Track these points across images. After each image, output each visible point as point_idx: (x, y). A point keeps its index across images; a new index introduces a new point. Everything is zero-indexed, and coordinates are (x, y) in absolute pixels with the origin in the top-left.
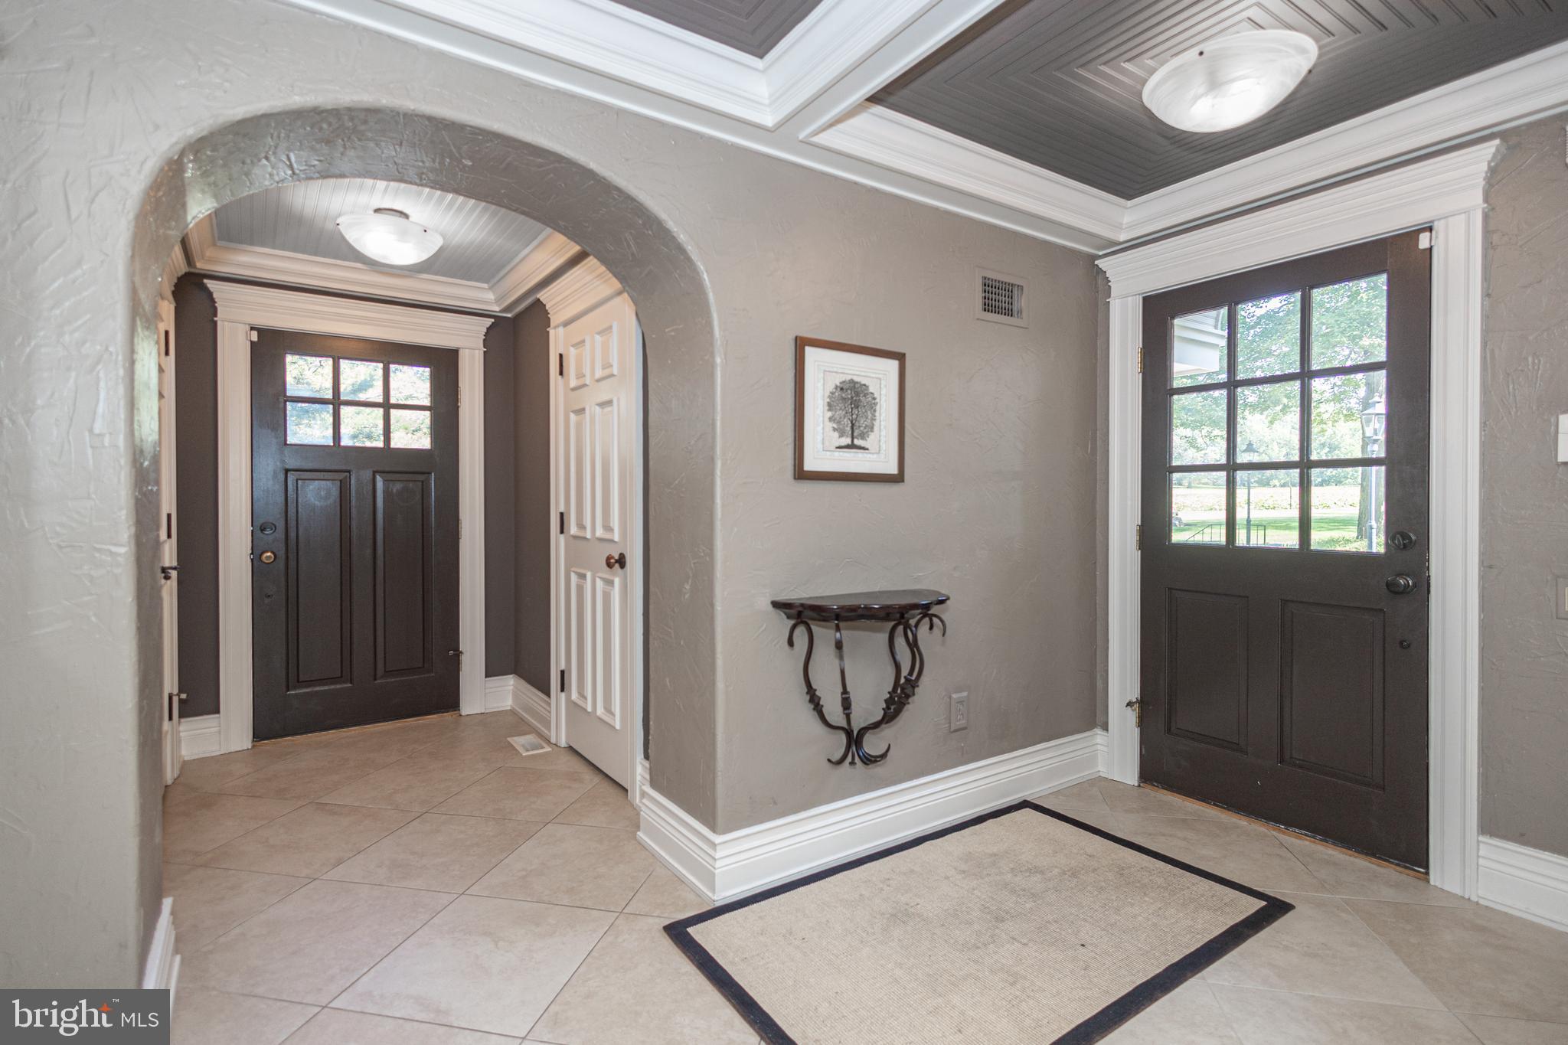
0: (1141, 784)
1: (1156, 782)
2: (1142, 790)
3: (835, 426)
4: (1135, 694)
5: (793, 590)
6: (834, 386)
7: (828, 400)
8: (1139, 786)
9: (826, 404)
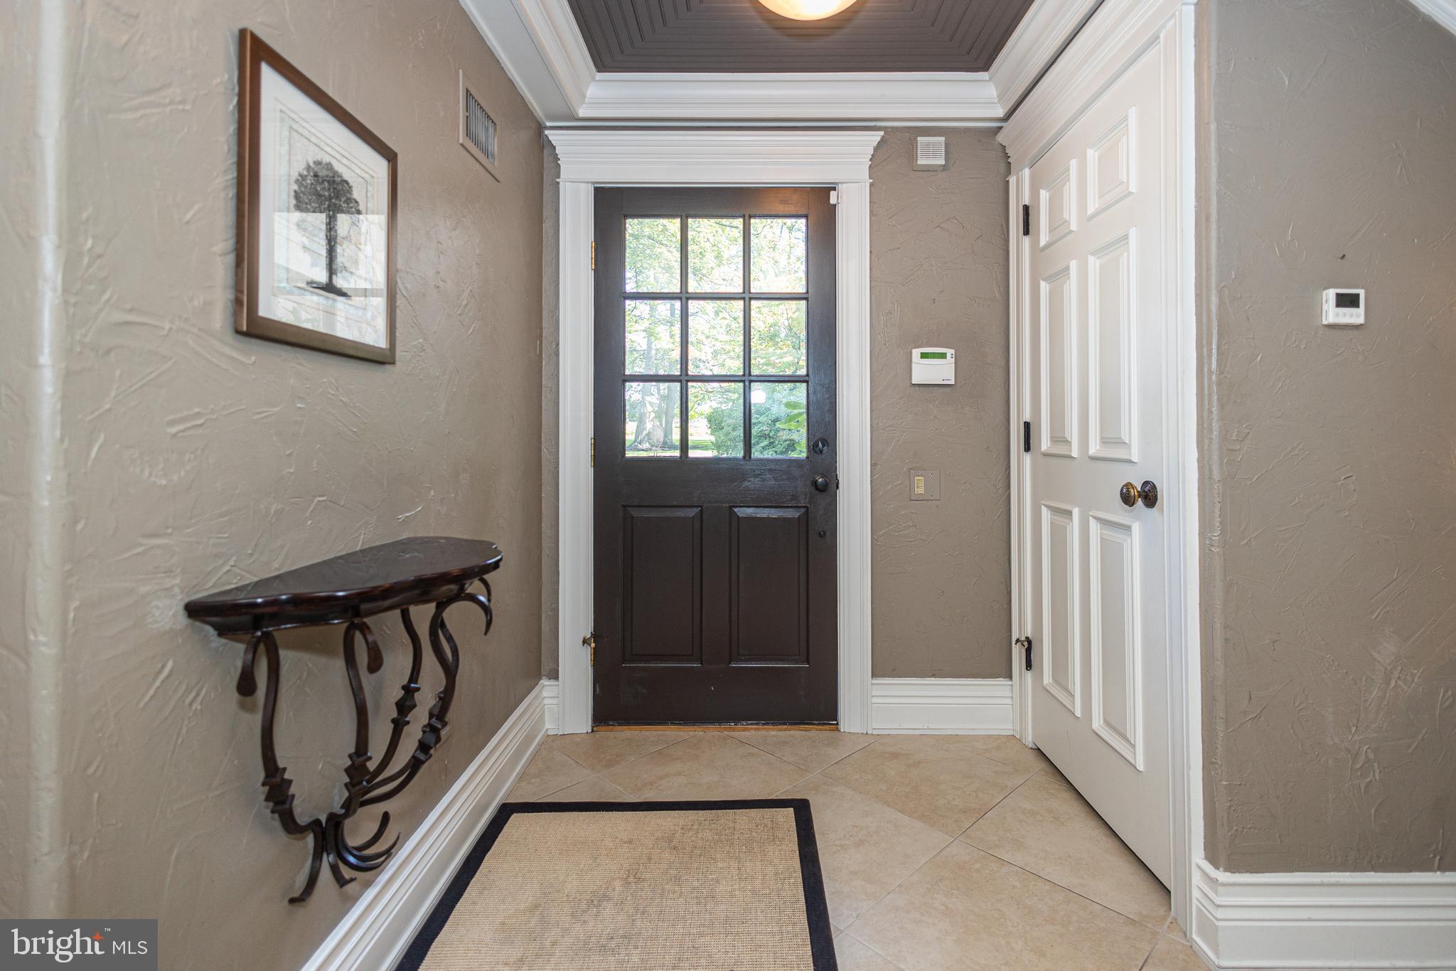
0: (595, 729)
1: (611, 720)
2: (597, 735)
3: (306, 242)
4: (587, 629)
5: (229, 571)
6: (303, 165)
7: (295, 187)
8: (593, 731)
9: (293, 194)
